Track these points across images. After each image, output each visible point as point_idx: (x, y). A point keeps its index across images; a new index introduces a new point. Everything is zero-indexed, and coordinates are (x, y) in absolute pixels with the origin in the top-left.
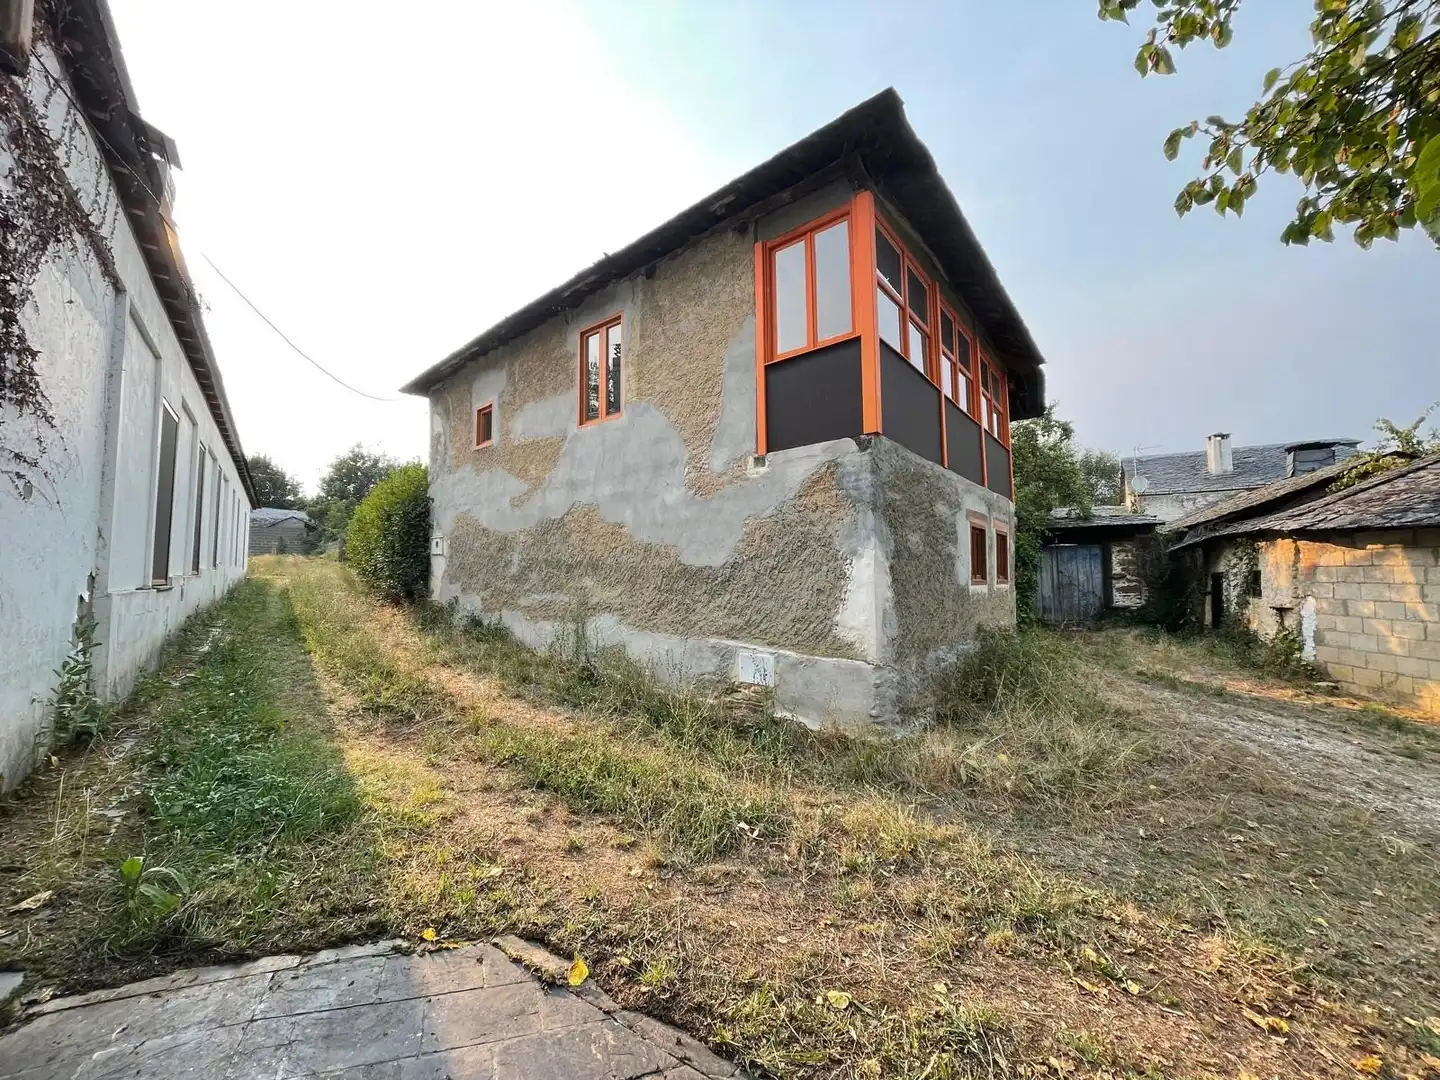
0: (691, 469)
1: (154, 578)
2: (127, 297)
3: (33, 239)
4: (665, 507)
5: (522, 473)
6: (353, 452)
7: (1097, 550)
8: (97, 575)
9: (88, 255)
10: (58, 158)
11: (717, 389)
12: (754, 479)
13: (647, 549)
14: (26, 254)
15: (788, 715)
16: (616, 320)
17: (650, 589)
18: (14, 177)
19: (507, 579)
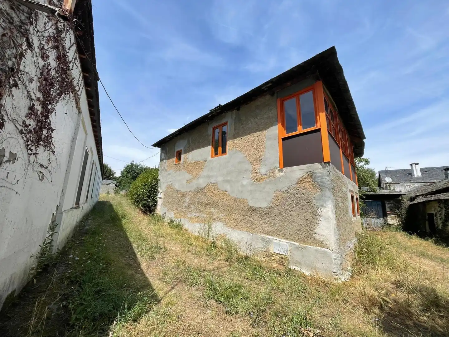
0: (253, 173)
1: (76, 205)
2: (82, 115)
3: (58, 92)
4: (243, 186)
5: (191, 172)
6: (131, 163)
7: (379, 203)
8: (59, 205)
9: (73, 100)
10: (70, 67)
11: (263, 146)
12: (278, 177)
13: (236, 199)
14: (55, 96)
15: (296, 268)
16: (226, 124)
17: (236, 214)
18: (56, 70)
19: (183, 207)
